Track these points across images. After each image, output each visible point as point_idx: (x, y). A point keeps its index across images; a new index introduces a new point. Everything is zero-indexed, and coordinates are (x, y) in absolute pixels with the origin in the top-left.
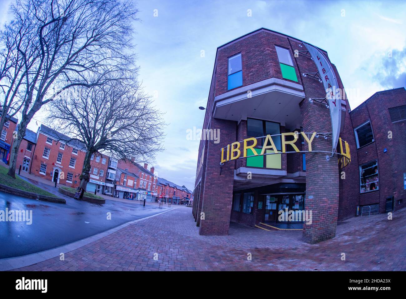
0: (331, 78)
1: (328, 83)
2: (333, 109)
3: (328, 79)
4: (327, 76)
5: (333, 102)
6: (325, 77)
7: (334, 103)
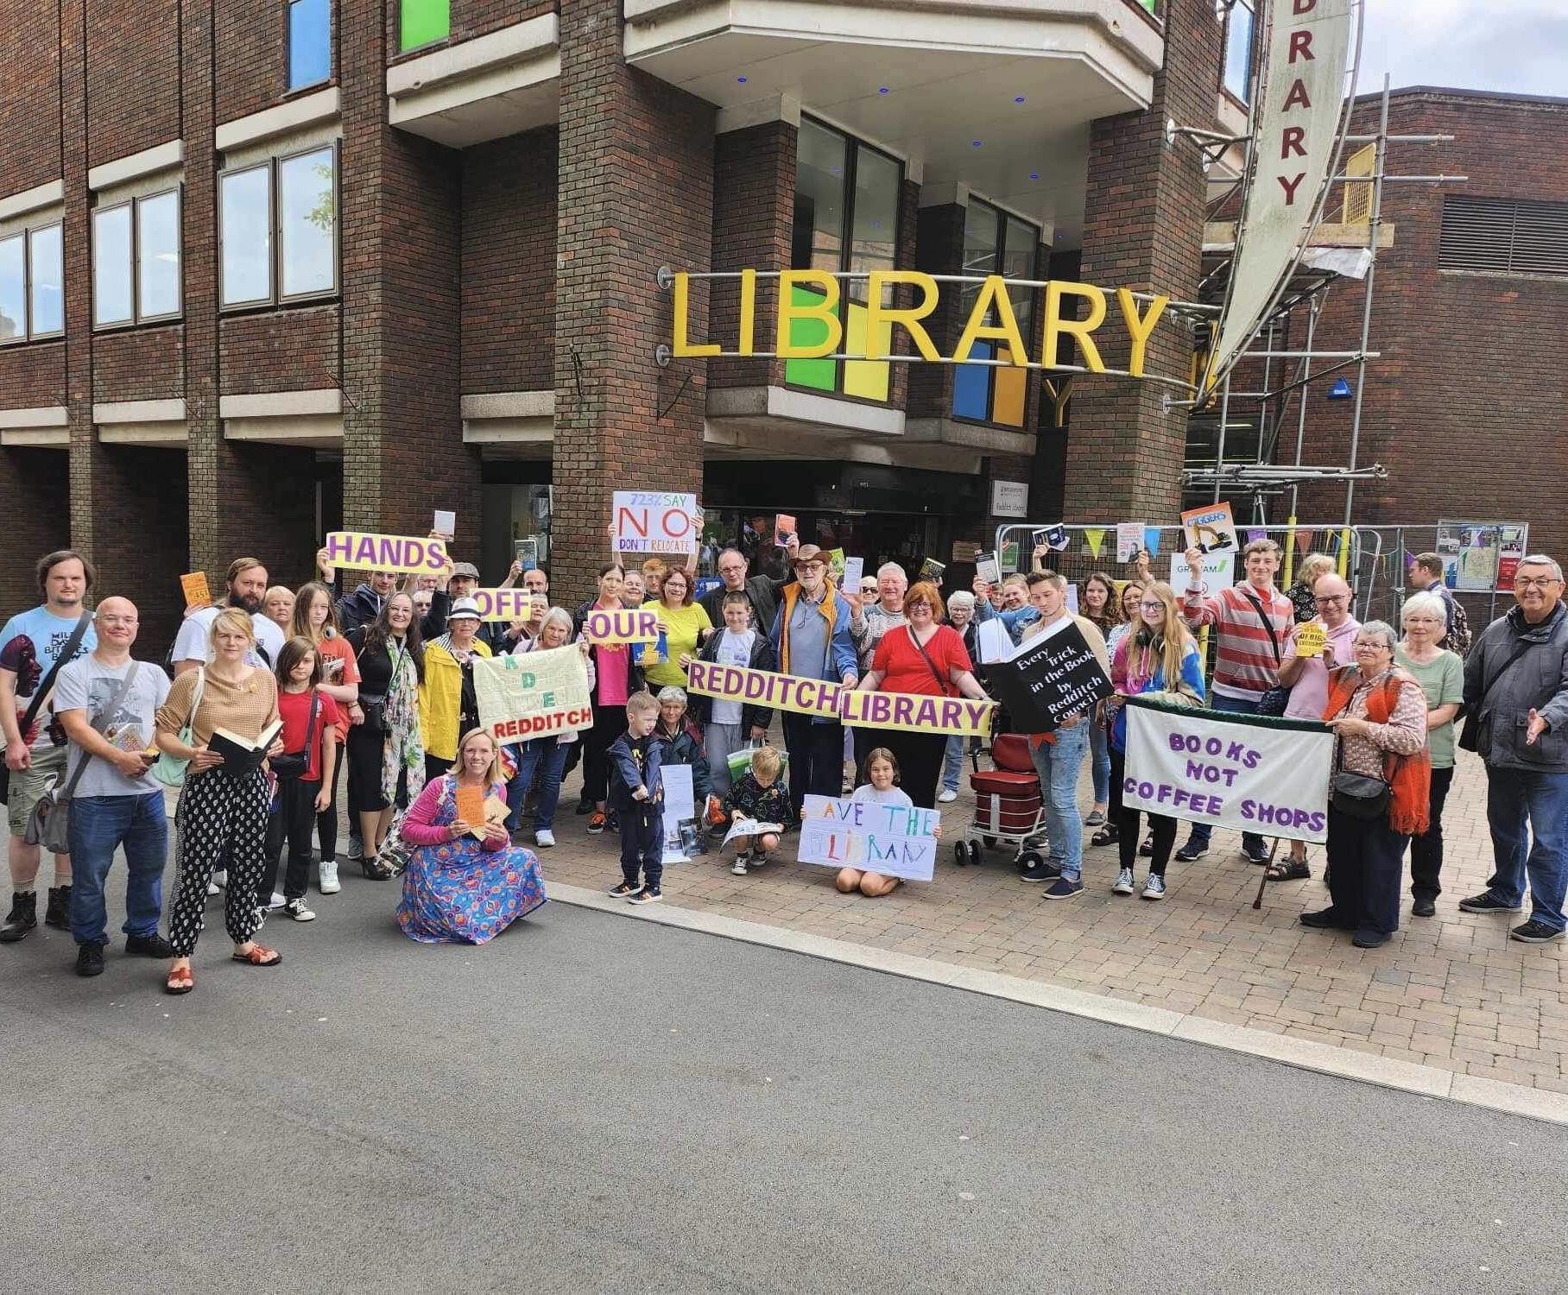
0: (1332, 60)
1: (1296, 76)
2: (1268, 207)
3: (1309, 56)
4: (1307, 36)
5: (1282, 180)
6: (1295, 36)
7: (1290, 188)
